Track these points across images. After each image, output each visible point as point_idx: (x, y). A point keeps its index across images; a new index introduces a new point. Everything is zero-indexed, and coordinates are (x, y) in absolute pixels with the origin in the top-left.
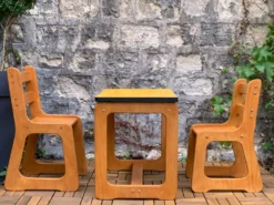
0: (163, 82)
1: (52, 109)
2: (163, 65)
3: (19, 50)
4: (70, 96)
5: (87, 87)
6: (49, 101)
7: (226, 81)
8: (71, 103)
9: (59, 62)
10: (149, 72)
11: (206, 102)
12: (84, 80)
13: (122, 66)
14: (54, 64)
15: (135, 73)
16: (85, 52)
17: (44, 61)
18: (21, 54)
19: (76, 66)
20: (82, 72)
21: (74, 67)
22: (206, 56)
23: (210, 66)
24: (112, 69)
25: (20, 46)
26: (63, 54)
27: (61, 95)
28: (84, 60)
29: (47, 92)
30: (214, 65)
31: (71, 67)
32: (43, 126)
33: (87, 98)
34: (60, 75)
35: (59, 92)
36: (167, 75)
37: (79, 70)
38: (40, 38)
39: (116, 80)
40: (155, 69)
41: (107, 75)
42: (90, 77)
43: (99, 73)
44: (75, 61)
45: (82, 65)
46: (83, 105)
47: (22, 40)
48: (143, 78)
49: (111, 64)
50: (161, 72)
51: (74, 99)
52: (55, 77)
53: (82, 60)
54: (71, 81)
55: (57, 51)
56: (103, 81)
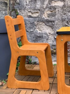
1: (34, 39)
3: (18, 9)
4: (43, 32)
5: (52, 27)
6: (33, 35)
8: (44, 35)
9: (37, 15)
12: (50, 23)
14: (35, 15)
16: (50, 8)
17: (30, 14)
18: (18, 11)
19: (46, 16)
20: (50, 19)
21: (45, 16)
24: (65, 17)
25: (18, 7)
26: (39, 10)
27: (39, 32)
28: (50, 12)
29: (32, 30)
31: (44, 17)
32: (27, 51)
33: (52, 32)
34: (38, 21)
35: (38, 30)
37: (48, 18)
38: (28, 2)
39: (67, 22)
41: (63, 20)
42: (54, 21)
43: (58, 19)
44: (45, 14)
45: (49, 15)
46: (50, 36)
47: (19, 4)
49: (64, 14)
51: (46, 34)
52: (35, 22)
53: (49, 12)
54: (44, 24)
55: (36, 8)
56: (60, 23)
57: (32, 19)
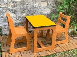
0: (37, 10)
1: (4, 21)
2: (37, 5)
5: (15, 13)
6: (3, 18)
7: (53, 9)
9: (5, 6)
10: (33, 7)
11: (48, 15)
12: (13, 11)
13: (25, 6)
15: (29, 8)
16: (13, 2)
20: (13, 9)
21: (10, 7)
22: (48, 2)
23: (49, 5)
24: (22, 7)
26: (6, 3)
29: (2, 16)
30: (50, 4)
33: (15, 16)
34: (6, 10)
36: (38, 8)
37: (12, 8)
39: (24, 10)
40: (35, 6)
41: (21, 9)
42: (16, 10)
43: (18, 9)
44: (10, 5)
46: (14, 18)
48: (31, 9)
50: (36, 7)
51: (11, 17)
52: (4, 11)
53: (13, 5)
54: (9, 11)
55: (4, 2)
56: (20, 11)
57: (2, 9)
